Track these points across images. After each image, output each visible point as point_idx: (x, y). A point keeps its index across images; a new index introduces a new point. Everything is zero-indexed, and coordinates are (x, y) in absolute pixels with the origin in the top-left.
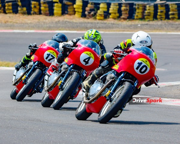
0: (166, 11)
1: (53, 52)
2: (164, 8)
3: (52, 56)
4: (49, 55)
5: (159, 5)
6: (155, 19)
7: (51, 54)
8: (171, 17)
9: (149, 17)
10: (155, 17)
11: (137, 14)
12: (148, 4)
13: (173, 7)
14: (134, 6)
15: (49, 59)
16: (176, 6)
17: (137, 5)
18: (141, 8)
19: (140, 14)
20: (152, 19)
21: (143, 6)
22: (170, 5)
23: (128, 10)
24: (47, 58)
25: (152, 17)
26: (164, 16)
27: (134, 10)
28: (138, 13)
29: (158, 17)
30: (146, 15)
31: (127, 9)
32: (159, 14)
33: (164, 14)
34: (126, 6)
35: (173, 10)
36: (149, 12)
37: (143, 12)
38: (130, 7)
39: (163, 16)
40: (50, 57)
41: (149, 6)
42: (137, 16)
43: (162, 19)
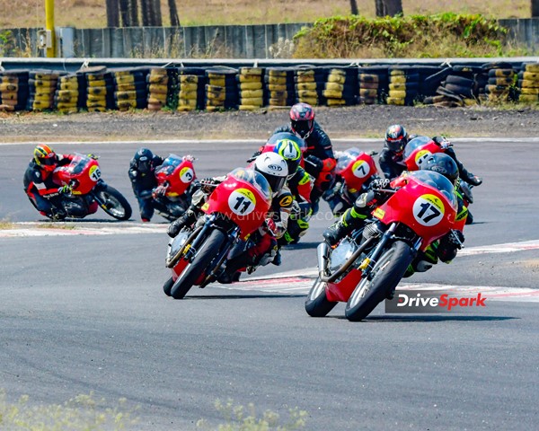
0: (107, 90)
1: (436, 200)
2: (102, 82)
3: (433, 208)
4: (425, 206)
5: (90, 77)
6: (81, 110)
7: (432, 204)
8: (119, 103)
9: (66, 105)
10: (82, 105)
11: (37, 99)
12: (62, 75)
13: (126, 81)
14: (30, 80)
15: (425, 216)
16: (132, 78)
17: (36, 77)
18: (46, 83)
19: (45, 97)
20: (75, 109)
21: (51, 80)
22: (117, 74)
23: (17, 90)
24: (420, 215)
25: (75, 105)
26: (103, 103)
27: (30, 89)
28: (41, 96)
29: (89, 104)
30: (59, 101)
31: (15, 88)
32: (90, 96)
33: (103, 97)
34: (10, 81)
35: (124, 88)
36: (67, 94)
37: (52, 94)
38: (20, 82)
39: (99, 103)
40: (429, 212)
41: (67, 80)
42: (38, 103)
43: (99, 108)
